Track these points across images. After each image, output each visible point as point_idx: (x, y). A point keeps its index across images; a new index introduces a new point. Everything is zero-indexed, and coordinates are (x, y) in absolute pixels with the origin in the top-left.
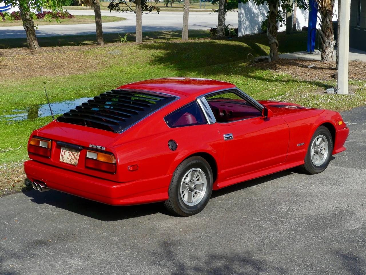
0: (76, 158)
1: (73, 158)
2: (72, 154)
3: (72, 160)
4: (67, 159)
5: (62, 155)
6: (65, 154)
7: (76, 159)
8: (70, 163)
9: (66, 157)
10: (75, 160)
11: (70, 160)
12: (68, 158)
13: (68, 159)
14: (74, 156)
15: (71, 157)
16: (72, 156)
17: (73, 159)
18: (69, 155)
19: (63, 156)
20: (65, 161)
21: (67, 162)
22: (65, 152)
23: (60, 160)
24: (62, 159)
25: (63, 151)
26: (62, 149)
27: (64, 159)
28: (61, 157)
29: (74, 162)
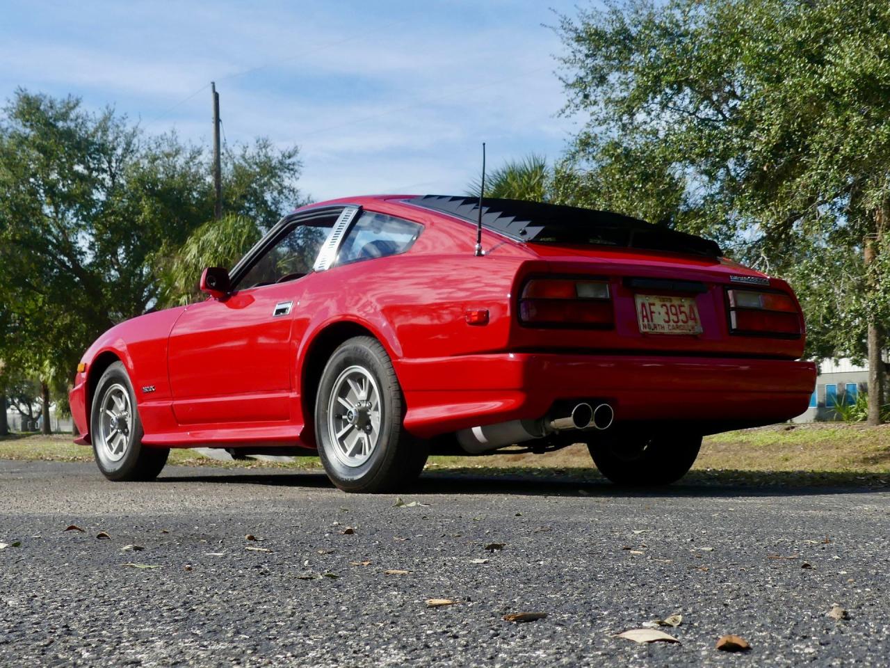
0: (693, 316)
1: (682, 317)
2: (673, 309)
3: (681, 323)
4: (666, 325)
5: (643, 317)
6: (652, 312)
7: (694, 319)
8: (677, 331)
9: (659, 319)
10: (691, 323)
11: (675, 324)
12: (667, 319)
13: (668, 322)
14: (684, 312)
15: (673, 318)
16: (676, 314)
17: (684, 319)
18: (667, 313)
19: (647, 316)
20: (659, 330)
21: (666, 331)
22: (652, 307)
23: (642, 329)
24: (649, 325)
25: (643, 305)
26: (640, 300)
27: (654, 325)
28: (643, 321)
29: (690, 328)
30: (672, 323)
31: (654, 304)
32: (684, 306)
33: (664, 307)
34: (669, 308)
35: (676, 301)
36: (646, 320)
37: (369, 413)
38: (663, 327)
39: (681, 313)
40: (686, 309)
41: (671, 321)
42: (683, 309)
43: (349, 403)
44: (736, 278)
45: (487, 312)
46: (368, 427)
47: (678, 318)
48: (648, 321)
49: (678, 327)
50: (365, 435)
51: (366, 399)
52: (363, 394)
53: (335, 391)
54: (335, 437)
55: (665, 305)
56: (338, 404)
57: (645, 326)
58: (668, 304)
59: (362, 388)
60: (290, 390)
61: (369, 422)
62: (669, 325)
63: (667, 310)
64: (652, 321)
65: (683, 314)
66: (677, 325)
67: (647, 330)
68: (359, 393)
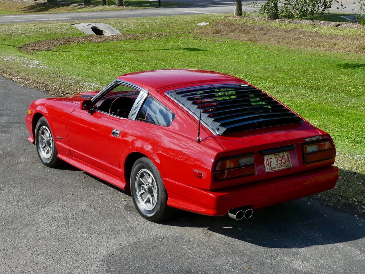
0: (288, 160)
1: (284, 161)
2: (280, 158)
3: (283, 164)
4: (276, 166)
5: (267, 165)
6: (271, 162)
7: (289, 161)
8: (282, 168)
9: (273, 165)
10: (287, 163)
11: (280, 165)
12: (277, 164)
14: (284, 159)
15: (280, 162)
16: (281, 161)
18: (277, 161)
19: (269, 165)
20: (273, 170)
22: (271, 160)
23: (267, 171)
24: (269, 168)
25: (267, 160)
26: (266, 158)
27: (272, 167)
28: (267, 167)
29: (287, 166)
30: (279, 165)
31: (272, 158)
32: (284, 156)
33: (276, 158)
34: (278, 159)
35: (281, 154)
36: (268, 166)
37: (152, 189)
38: (275, 168)
39: (283, 159)
40: (285, 157)
41: (279, 164)
42: (284, 157)
43: (144, 182)
44: (307, 139)
45: (202, 174)
46: (152, 195)
47: (282, 162)
48: (269, 166)
49: (282, 166)
50: (151, 197)
51: (151, 183)
52: (150, 180)
53: (138, 176)
54: (138, 193)
55: (277, 158)
56: (140, 181)
57: (267, 169)
58: (278, 157)
59: (150, 177)
60: (120, 168)
61: (152, 193)
62: (278, 166)
63: (277, 159)
64: (271, 166)
65: (284, 160)
66: (281, 165)
67: (269, 170)
68: (148, 179)
